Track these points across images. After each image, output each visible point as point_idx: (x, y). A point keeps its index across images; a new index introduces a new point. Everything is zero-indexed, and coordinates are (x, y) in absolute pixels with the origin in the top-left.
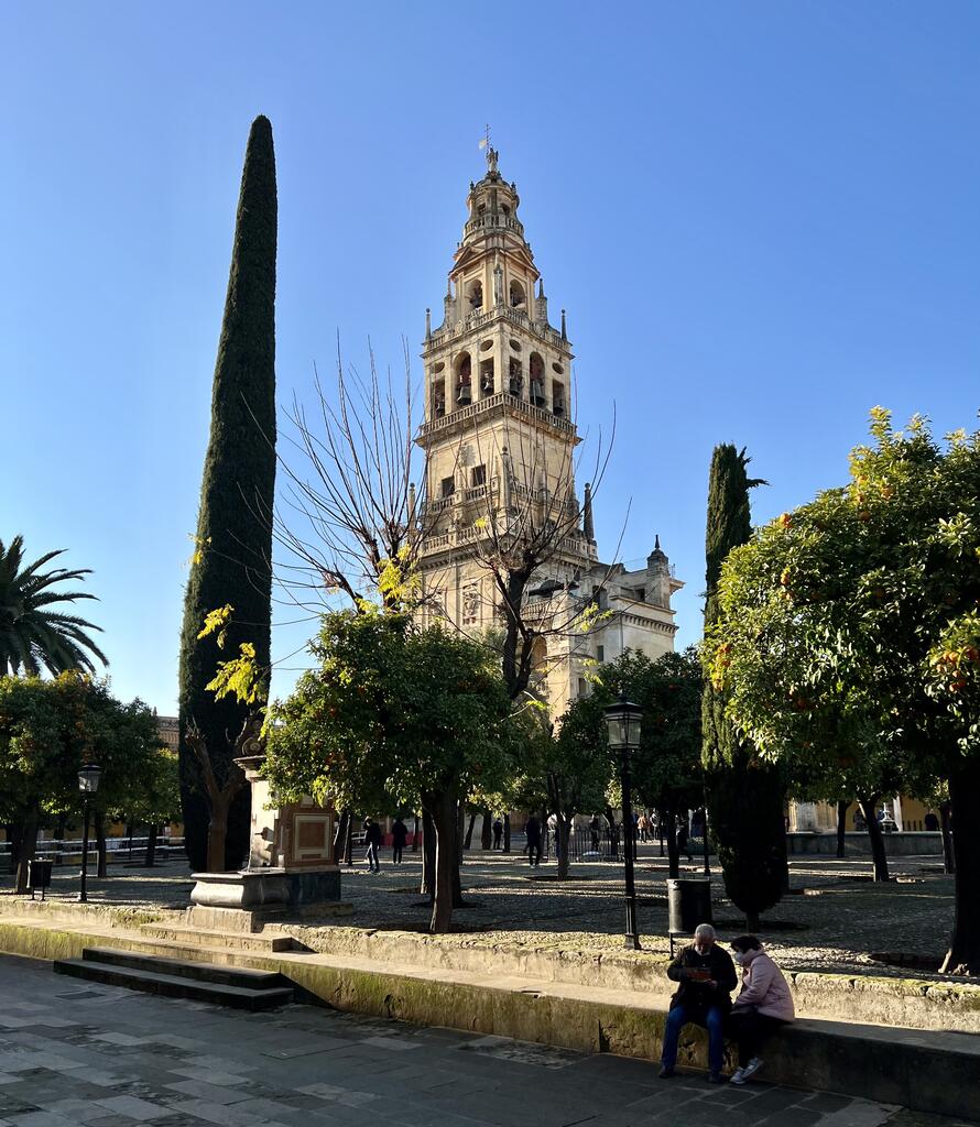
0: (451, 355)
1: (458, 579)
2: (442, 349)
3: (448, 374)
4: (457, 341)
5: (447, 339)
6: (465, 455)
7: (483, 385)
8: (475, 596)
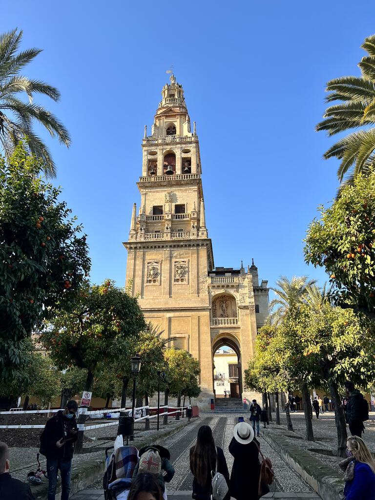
0: (163, 149)
1: (171, 257)
2: (157, 145)
3: (160, 158)
4: (167, 144)
5: (160, 141)
6: (172, 198)
7: (183, 168)
8: (185, 268)
